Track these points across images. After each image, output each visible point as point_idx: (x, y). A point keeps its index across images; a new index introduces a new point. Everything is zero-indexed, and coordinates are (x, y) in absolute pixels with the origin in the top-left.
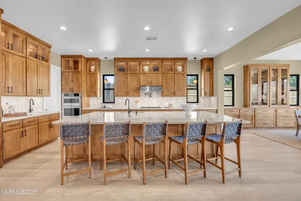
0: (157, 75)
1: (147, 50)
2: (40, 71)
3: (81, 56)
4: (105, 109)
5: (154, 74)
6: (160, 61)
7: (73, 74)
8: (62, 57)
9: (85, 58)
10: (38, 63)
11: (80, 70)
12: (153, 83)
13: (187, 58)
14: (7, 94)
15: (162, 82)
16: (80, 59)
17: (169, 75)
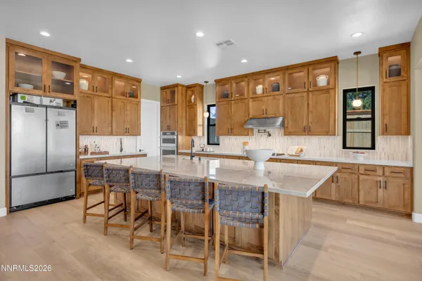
0: (274, 99)
1: (244, 61)
2: (128, 108)
3: (177, 85)
4: (203, 152)
5: (270, 98)
6: (280, 73)
7: (170, 108)
8: (163, 89)
9: (183, 86)
10: (125, 101)
11: (176, 103)
12: (269, 112)
13: (336, 57)
14: (92, 133)
15: (284, 110)
16: (176, 89)
17: (297, 95)
